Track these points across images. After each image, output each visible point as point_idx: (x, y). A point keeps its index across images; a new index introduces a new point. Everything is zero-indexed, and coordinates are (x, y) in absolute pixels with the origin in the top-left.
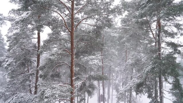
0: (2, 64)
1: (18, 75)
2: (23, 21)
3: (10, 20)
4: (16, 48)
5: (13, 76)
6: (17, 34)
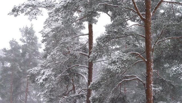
0: (36, 79)
1: (59, 96)
2: (66, 6)
3: (47, 7)
4: (55, 52)
5: (52, 97)
6: (57, 28)
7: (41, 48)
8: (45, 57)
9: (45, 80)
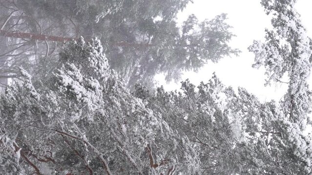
7: (168, 79)
8: (141, 93)
9: (70, 94)
